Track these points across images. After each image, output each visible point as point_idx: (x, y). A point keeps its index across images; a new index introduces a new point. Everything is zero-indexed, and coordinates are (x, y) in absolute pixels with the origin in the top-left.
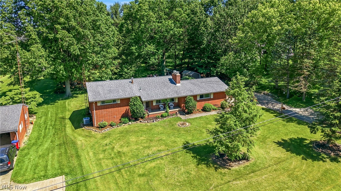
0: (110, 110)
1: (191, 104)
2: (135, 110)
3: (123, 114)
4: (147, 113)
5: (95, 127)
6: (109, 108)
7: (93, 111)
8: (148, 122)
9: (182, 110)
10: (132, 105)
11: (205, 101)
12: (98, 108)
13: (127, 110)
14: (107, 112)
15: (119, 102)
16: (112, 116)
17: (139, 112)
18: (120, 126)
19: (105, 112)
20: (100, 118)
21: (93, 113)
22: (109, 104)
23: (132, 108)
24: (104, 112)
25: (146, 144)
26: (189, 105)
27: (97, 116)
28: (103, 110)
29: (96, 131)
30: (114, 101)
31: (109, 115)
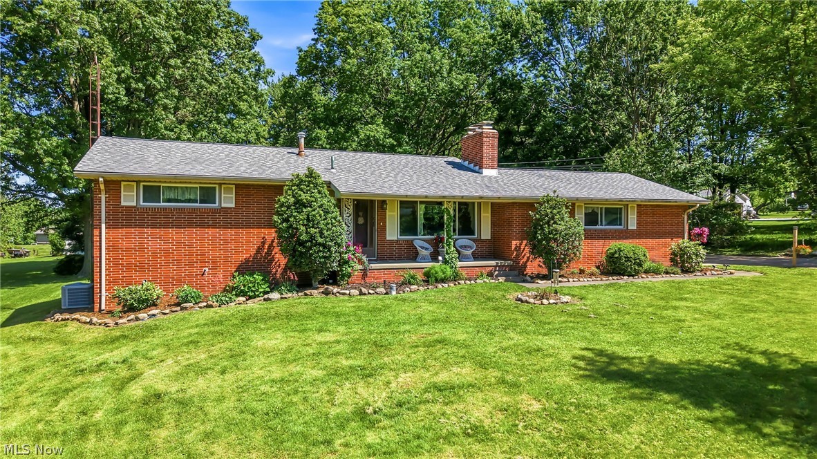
0: (183, 234)
1: (559, 228)
2: (303, 228)
3: (247, 261)
4: (360, 262)
5: (100, 310)
6: (179, 227)
7: (96, 232)
8: (361, 293)
9: (512, 268)
10: (288, 208)
11: (606, 238)
12: (122, 218)
13: (266, 246)
14: (166, 242)
15: (227, 200)
16: (191, 264)
17: (320, 240)
18: (221, 304)
19: (159, 246)
20: (129, 270)
21: (96, 239)
22: (182, 210)
23: (286, 220)
24: (154, 240)
25: (347, 358)
26: (550, 233)
27: (114, 259)
28: (149, 231)
29: (91, 323)
30: (208, 194)
31: (179, 261)
